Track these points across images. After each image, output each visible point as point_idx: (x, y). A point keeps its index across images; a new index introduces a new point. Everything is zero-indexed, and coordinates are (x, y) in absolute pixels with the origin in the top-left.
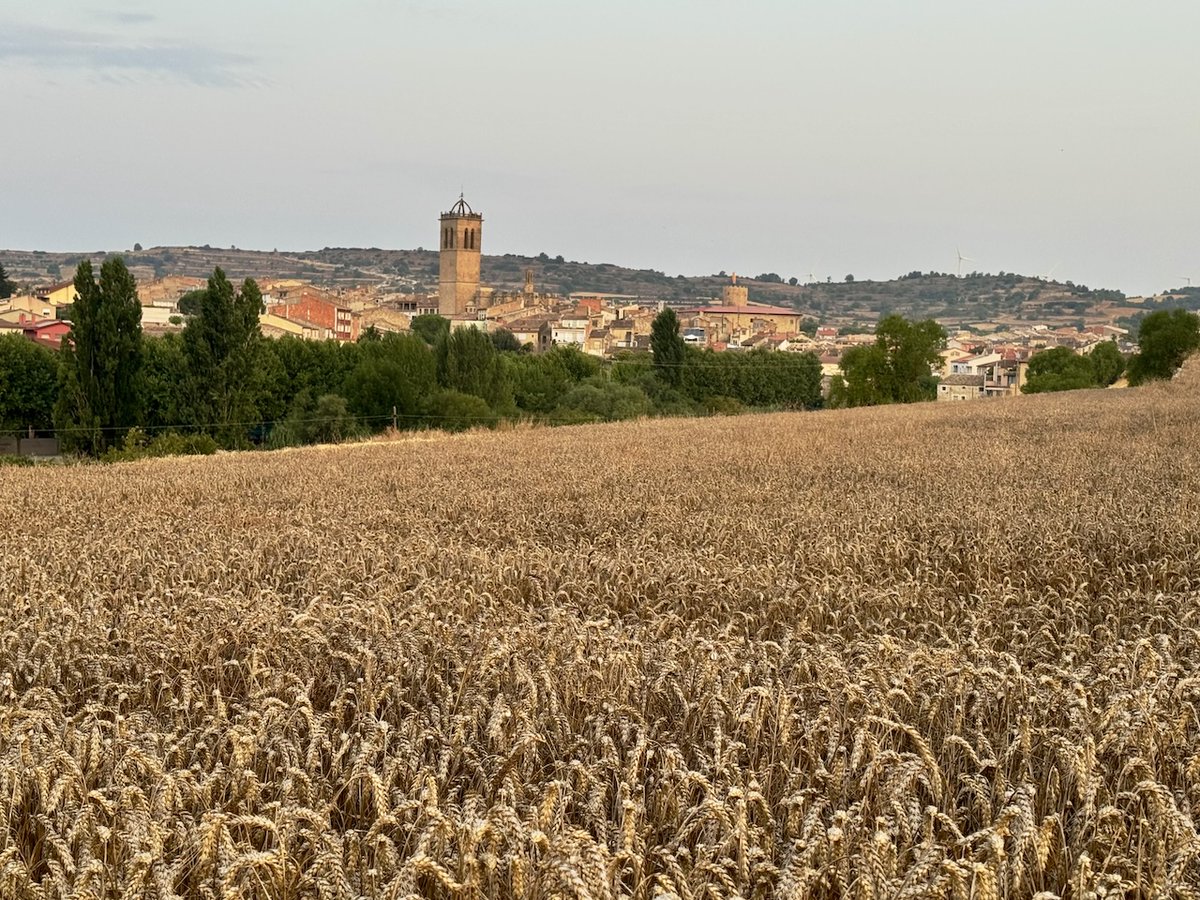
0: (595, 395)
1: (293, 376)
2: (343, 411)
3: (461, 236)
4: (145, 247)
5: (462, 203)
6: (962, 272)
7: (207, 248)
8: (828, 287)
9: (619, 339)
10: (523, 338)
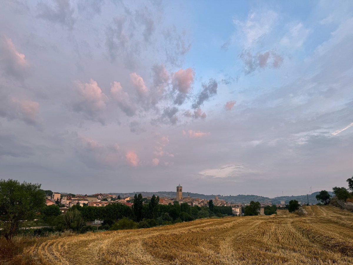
0: (202, 213)
1: (161, 210)
2: (168, 215)
3: (179, 190)
4: (135, 192)
5: (179, 185)
6: (246, 195)
7: (143, 192)
8: (227, 197)
9: (202, 204)
10: (189, 204)
